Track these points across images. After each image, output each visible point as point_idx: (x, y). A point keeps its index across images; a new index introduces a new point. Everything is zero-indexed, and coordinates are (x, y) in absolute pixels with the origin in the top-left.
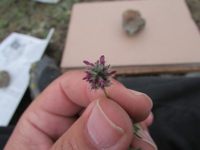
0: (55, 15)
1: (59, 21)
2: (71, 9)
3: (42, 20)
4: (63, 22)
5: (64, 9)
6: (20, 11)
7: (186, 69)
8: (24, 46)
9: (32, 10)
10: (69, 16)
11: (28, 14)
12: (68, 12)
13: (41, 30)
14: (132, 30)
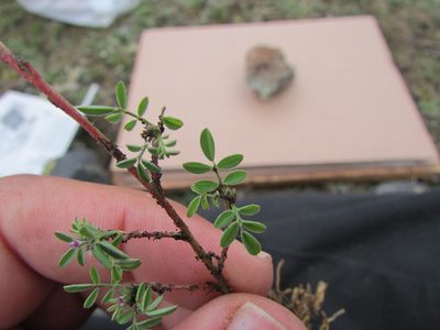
0: (103, 54)
1: (110, 67)
2: (138, 40)
3: (75, 64)
4: (119, 69)
5: (124, 41)
6: (27, 43)
7: (381, 172)
8: (32, 120)
9: (52, 42)
10: (134, 55)
11: (43, 50)
12: (131, 48)
13: (70, 85)
14: (266, 90)
